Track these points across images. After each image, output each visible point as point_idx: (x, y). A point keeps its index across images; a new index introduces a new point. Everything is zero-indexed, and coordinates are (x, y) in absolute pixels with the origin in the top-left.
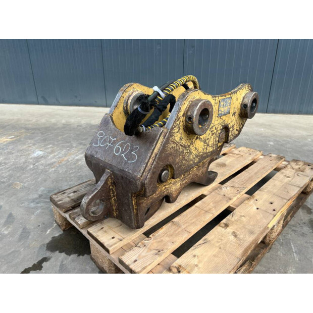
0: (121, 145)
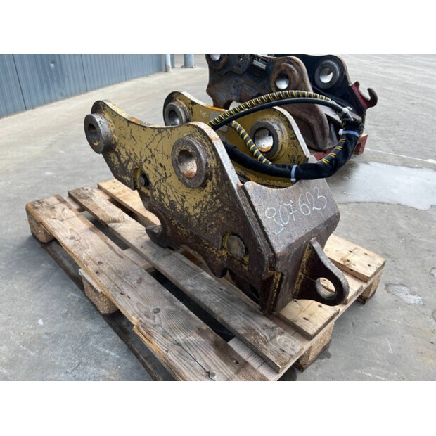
0: (303, 201)
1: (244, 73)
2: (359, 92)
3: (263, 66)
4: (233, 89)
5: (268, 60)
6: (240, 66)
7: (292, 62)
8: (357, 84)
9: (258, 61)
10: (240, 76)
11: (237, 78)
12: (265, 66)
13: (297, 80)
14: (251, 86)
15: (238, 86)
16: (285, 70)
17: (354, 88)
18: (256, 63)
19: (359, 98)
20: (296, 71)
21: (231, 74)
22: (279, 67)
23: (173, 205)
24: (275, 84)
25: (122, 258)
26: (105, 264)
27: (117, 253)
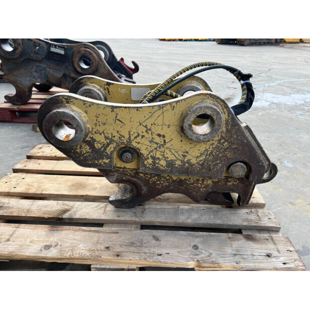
1: (43, 59)
2: (125, 64)
3: (62, 52)
4: (35, 74)
5: (66, 47)
6: (37, 54)
7: (88, 47)
8: (122, 59)
9: (56, 48)
10: (40, 61)
11: (38, 64)
12: (64, 51)
13: (97, 60)
14: (54, 69)
15: (41, 70)
16: (85, 54)
17: (121, 62)
18: (53, 49)
19: (127, 68)
20: (94, 54)
21: (29, 60)
22: (79, 52)
23: (170, 164)
24: (79, 65)
25: (117, 233)
26: (112, 245)
27: (108, 233)
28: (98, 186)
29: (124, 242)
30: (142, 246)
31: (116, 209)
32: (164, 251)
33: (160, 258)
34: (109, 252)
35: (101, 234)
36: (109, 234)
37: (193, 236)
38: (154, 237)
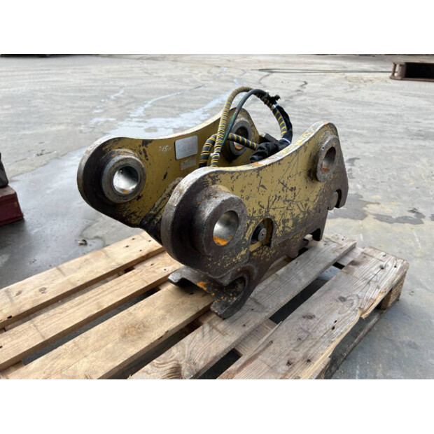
25: (272, 342)
26: (288, 357)
27: (264, 349)
28: (162, 312)
29: (292, 344)
30: (310, 333)
31: (228, 321)
32: (331, 323)
33: (337, 330)
34: (297, 366)
35: (260, 357)
36: (267, 350)
37: (326, 292)
38: (304, 317)
